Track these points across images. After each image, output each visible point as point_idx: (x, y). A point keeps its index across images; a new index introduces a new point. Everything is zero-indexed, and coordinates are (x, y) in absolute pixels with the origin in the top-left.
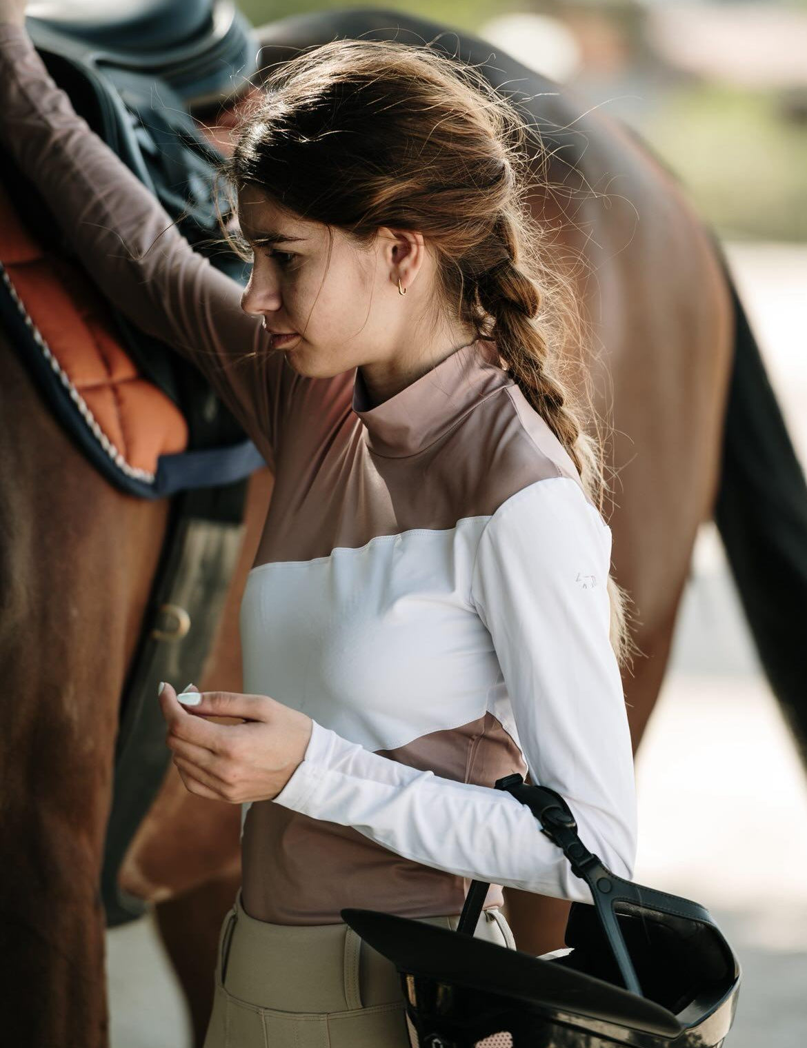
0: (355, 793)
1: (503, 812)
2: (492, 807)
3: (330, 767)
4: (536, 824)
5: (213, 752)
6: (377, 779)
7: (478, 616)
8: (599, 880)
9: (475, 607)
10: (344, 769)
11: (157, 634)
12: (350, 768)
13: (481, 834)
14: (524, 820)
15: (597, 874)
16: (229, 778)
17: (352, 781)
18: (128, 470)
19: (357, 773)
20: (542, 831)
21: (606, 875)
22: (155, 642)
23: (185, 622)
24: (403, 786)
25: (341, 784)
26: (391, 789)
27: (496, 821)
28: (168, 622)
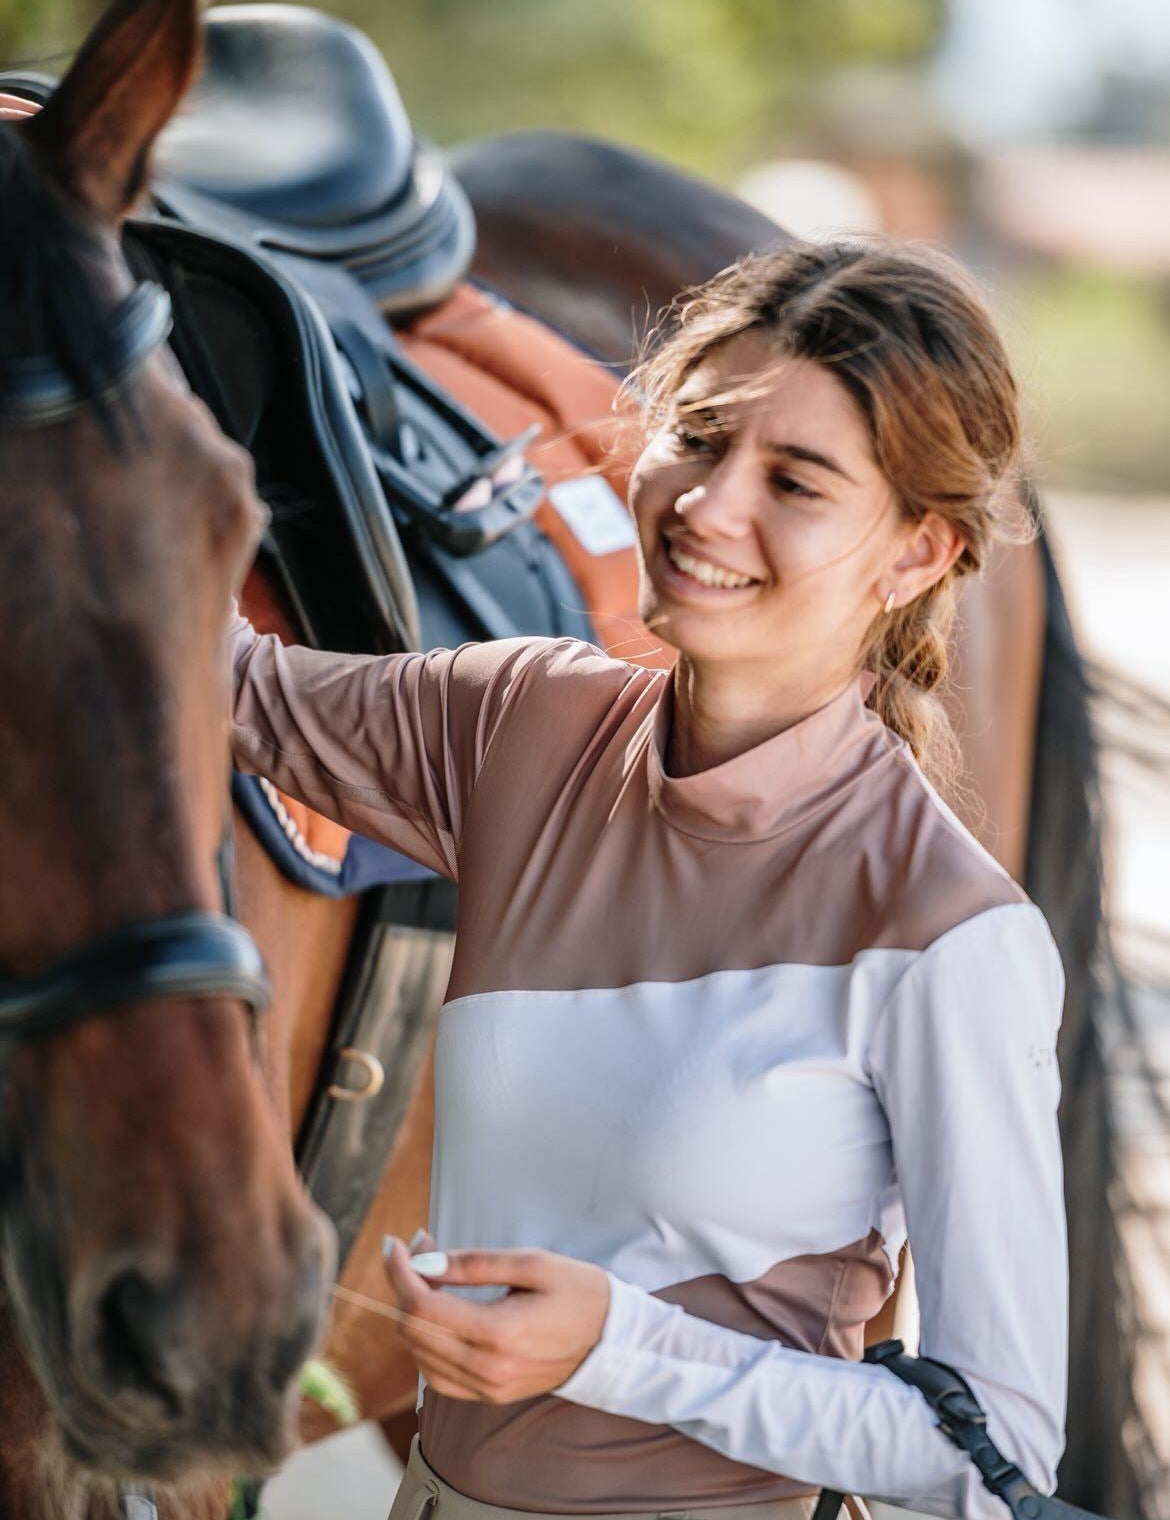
0: (675, 1381)
1: (884, 1399)
2: (868, 1394)
3: (641, 1345)
4: (930, 1416)
5: (470, 1343)
6: (705, 1359)
7: (873, 1090)
8: (1023, 1500)
9: (870, 1076)
10: (658, 1348)
11: (336, 1091)
12: (668, 1347)
13: (852, 1434)
14: (912, 1410)
15: (1017, 1491)
16: (495, 1377)
17: (671, 1365)
18: (307, 854)
19: (677, 1352)
20: (939, 1427)
21: (1030, 1493)
22: (332, 1101)
23: (378, 1074)
24: (744, 1368)
25: (655, 1368)
26: (725, 1374)
27: (874, 1414)
28: (352, 1073)
